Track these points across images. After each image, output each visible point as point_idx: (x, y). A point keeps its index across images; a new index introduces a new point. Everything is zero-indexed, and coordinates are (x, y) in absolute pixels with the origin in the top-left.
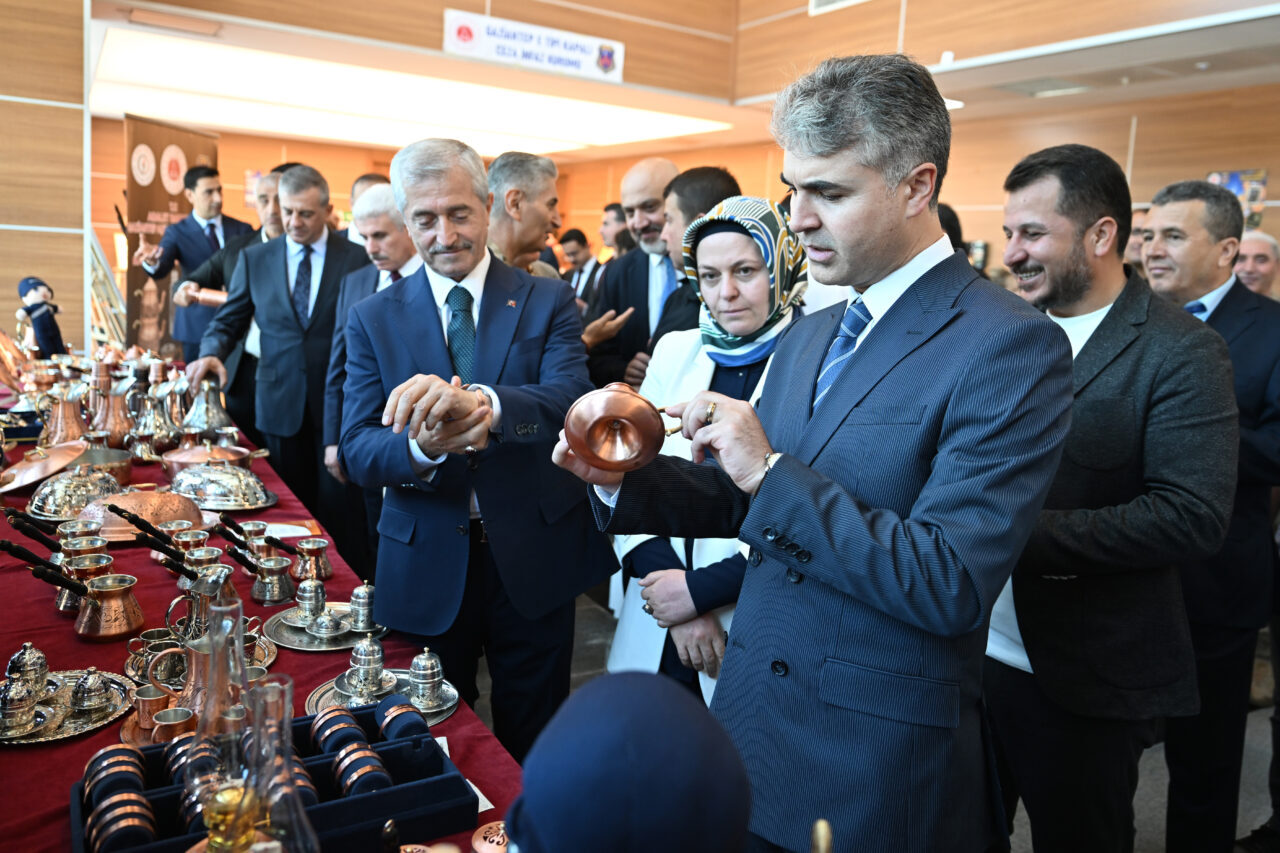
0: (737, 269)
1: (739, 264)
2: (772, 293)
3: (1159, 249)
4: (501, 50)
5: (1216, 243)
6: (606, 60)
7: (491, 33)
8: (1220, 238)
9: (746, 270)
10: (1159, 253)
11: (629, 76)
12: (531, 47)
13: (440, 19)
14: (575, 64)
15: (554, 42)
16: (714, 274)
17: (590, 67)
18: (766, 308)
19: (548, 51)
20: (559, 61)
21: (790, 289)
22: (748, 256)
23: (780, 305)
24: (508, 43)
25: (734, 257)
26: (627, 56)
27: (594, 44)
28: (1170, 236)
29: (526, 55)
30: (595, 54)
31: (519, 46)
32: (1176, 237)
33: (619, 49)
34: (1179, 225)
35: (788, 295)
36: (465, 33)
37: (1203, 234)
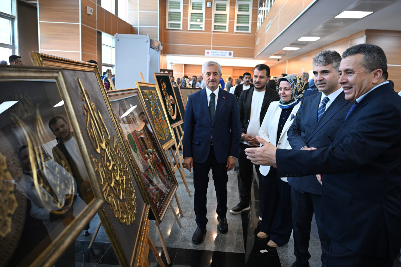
0: (285, 89)
1: (285, 88)
2: (292, 95)
3: (344, 79)
4: (213, 55)
5: (370, 73)
6: (230, 54)
7: (212, 52)
8: (372, 70)
9: (287, 89)
10: (344, 81)
11: (234, 56)
12: (218, 54)
13: (204, 51)
14: (225, 55)
15: (221, 52)
16: (281, 89)
17: (227, 55)
18: (290, 97)
19: (220, 54)
20: (222, 55)
21: (298, 95)
22: (288, 87)
23: (294, 98)
24: (215, 54)
25: (285, 86)
26: (234, 53)
27: (228, 52)
28: (348, 73)
29: (217, 55)
30: (228, 53)
31: (216, 54)
32: (351, 73)
33: (232, 52)
34: (350, 67)
35: (297, 96)
36: (208, 53)
37: (363, 69)
